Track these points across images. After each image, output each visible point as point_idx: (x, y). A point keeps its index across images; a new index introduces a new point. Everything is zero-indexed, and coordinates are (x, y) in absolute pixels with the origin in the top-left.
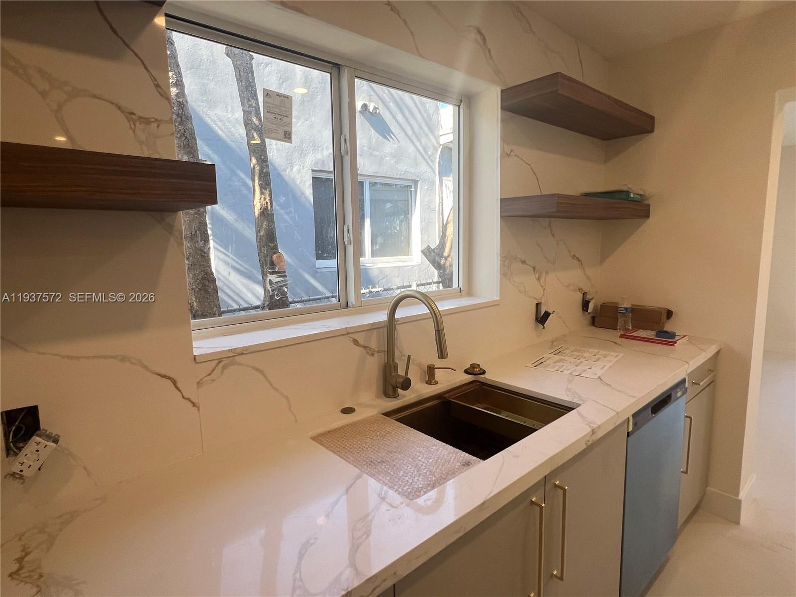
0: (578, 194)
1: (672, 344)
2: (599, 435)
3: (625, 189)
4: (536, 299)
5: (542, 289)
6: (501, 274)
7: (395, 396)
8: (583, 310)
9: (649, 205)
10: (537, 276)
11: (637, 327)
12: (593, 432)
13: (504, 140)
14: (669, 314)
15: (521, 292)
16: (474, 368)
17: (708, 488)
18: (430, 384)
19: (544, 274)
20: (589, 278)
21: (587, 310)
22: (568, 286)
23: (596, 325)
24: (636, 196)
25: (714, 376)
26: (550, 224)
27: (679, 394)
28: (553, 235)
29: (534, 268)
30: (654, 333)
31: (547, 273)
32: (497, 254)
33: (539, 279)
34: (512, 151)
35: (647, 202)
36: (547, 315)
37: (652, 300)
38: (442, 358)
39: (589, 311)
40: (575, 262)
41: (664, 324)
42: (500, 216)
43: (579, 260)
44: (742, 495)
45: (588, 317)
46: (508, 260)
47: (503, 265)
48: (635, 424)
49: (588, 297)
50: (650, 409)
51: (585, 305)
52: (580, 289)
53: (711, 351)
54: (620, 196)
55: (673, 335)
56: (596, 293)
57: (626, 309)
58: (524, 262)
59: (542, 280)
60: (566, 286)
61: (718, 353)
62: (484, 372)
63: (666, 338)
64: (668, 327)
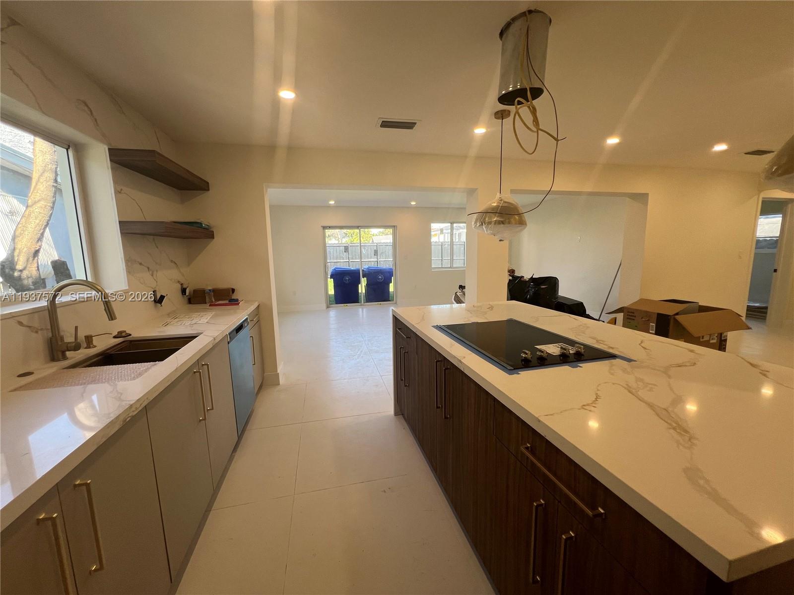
0: (169, 221)
1: (238, 304)
2: (217, 341)
3: (199, 221)
4: (152, 288)
5: (155, 282)
6: (127, 271)
7: (65, 358)
8: (182, 294)
9: (213, 232)
10: (151, 272)
11: (217, 300)
12: (214, 339)
13: (116, 182)
14: (233, 290)
15: (142, 284)
16: (122, 333)
17: (265, 374)
18: (90, 348)
19: (155, 272)
20: (183, 275)
21: (185, 294)
22: (171, 280)
23: (192, 303)
24: (206, 226)
25: (259, 317)
26: (154, 239)
27: (246, 325)
28: (157, 247)
29: (148, 268)
30: (228, 301)
31: (157, 271)
32: (122, 259)
33: (152, 275)
34: (121, 190)
35: (211, 230)
36: (162, 297)
37: (223, 285)
38: (112, 320)
39: (187, 294)
40: (173, 264)
41: (231, 296)
42: (121, 233)
43: (176, 264)
44: (279, 371)
45: (186, 298)
46: (130, 262)
47: (127, 265)
48: (230, 338)
49: (184, 286)
50: (235, 331)
51: (184, 291)
52: (179, 282)
53: (256, 305)
54: (196, 224)
55: (237, 300)
56: (189, 283)
57: (210, 290)
58: (141, 264)
59: (155, 276)
60: (170, 280)
61: (258, 306)
62: (130, 335)
63: (235, 302)
64: (234, 297)
